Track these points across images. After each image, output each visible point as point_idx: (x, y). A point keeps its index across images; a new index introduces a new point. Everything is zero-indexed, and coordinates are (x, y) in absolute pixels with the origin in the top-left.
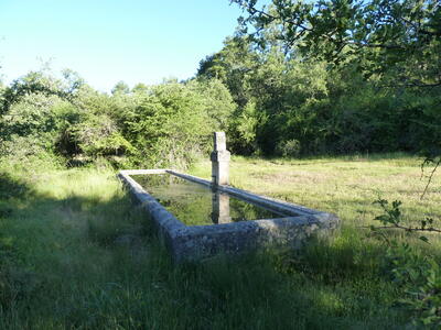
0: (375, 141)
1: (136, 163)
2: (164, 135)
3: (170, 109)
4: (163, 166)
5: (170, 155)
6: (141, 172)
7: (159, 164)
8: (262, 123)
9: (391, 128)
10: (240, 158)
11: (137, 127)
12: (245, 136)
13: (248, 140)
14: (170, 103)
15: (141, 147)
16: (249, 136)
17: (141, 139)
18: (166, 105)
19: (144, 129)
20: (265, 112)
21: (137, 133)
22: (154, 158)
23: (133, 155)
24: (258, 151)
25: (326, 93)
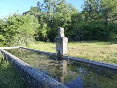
0: (86, 37)
1: (5, 44)
2: (18, 33)
3: (20, 23)
4: (17, 45)
5: (20, 41)
6: (7, 48)
7: (15, 44)
8: (49, 31)
9: (90, 33)
10: (42, 42)
11: (6, 29)
12: (44, 35)
13: (45, 36)
14: (21, 20)
15: (7, 38)
16: (45, 35)
17: (7, 34)
18: (19, 21)
19: (9, 30)
20: (50, 27)
21: (5, 31)
22: (13, 42)
23: (3, 41)
24: (48, 40)
25: (71, 22)
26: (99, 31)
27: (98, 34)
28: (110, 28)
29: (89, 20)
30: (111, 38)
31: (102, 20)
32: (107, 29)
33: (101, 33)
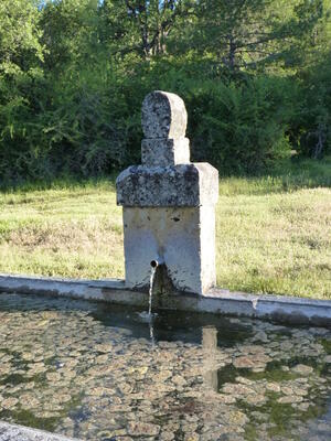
25: (41, 56)
26: (214, 120)
27: (206, 132)
28: (268, 105)
29: (133, 55)
30: (270, 156)
31: (209, 56)
32: (255, 106)
33: (222, 129)
